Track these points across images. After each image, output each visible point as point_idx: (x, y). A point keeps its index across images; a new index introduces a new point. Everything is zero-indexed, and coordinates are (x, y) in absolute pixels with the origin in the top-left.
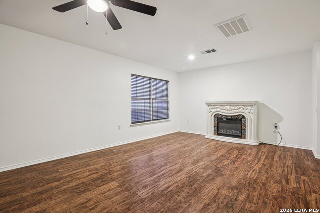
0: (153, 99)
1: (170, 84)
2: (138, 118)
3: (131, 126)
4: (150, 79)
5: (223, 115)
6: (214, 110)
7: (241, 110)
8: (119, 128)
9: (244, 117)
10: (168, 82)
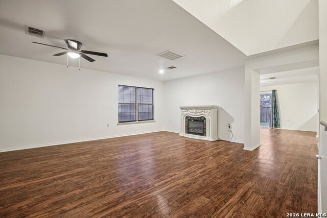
0: (138, 104)
1: (154, 91)
2: (124, 118)
3: (118, 124)
4: (136, 88)
5: (191, 117)
6: (185, 113)
7: (203, 113)
8: (108, 125)
9: (205, 119)
10: (153, 89)
